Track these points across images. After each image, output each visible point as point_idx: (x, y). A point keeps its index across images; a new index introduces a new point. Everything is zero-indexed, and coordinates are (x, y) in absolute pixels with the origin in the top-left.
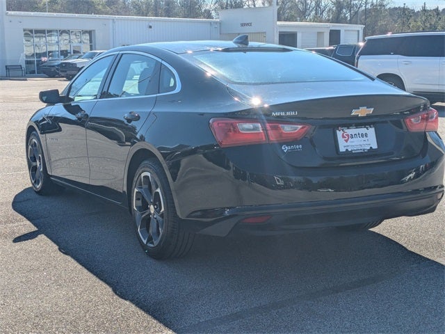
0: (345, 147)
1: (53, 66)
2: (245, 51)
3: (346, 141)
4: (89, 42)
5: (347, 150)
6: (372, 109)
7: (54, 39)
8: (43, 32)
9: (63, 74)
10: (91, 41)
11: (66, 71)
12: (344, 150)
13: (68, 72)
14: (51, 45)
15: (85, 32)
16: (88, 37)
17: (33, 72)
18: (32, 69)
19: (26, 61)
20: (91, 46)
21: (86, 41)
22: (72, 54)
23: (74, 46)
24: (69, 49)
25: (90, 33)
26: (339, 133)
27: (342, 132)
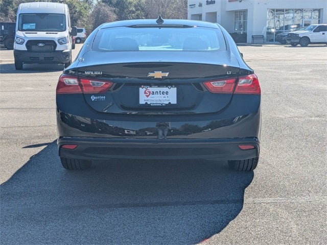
0: (145, 100)
1: (285, 36)
2: (160, 27)
3: (147, 96)
4: (317, 17)
5: (146, 103)
6: (168, 74)
7: (291, 15)
8: (283, 10)
9: (288, 42)
10: (319, 17)
11: (290, 40)
12: (144, 103)
13: (292, 41)
14: (288, 20)
15: (315, 10)
16: (317, 14)
17: (272, 40)
18: (272, 38)
19: (267, 32)
20: (319, 21)
21: (315, 17)
22: (303, 26)
23: (305, 21)
24: (301, 23)
25: (319, 10)
26: (142, 90)
27: (144, 89)
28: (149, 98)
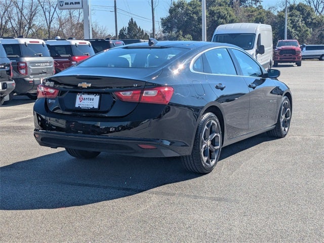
2: (150, 48)
3: (81, 101)
6: (90, 84)
12: (78, 106)
26: (78, 97)
27: (80, 96)
28: (81, 103)
